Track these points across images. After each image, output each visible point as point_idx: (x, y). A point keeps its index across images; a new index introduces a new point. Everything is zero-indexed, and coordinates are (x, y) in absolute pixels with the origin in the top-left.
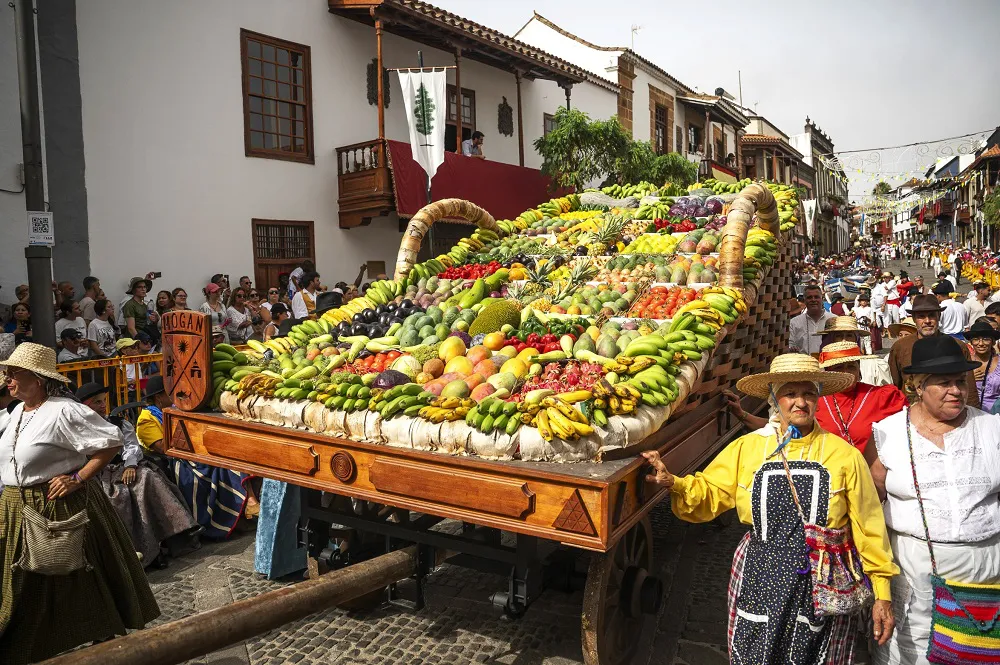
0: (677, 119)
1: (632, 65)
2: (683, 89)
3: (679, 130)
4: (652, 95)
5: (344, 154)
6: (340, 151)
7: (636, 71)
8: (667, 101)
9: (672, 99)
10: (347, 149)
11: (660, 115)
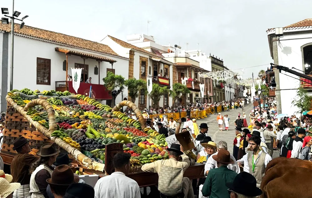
0: (149, 64)
1: (134, 52)
2: (151, 56)
3: (150, 67)
4: (140, 59)
5: (57, 83)
6: (56, 82)
7: (135, 53)
8: (146, 60)
9: (148, 58)
10: (58, 82)
11: (143, 63)
